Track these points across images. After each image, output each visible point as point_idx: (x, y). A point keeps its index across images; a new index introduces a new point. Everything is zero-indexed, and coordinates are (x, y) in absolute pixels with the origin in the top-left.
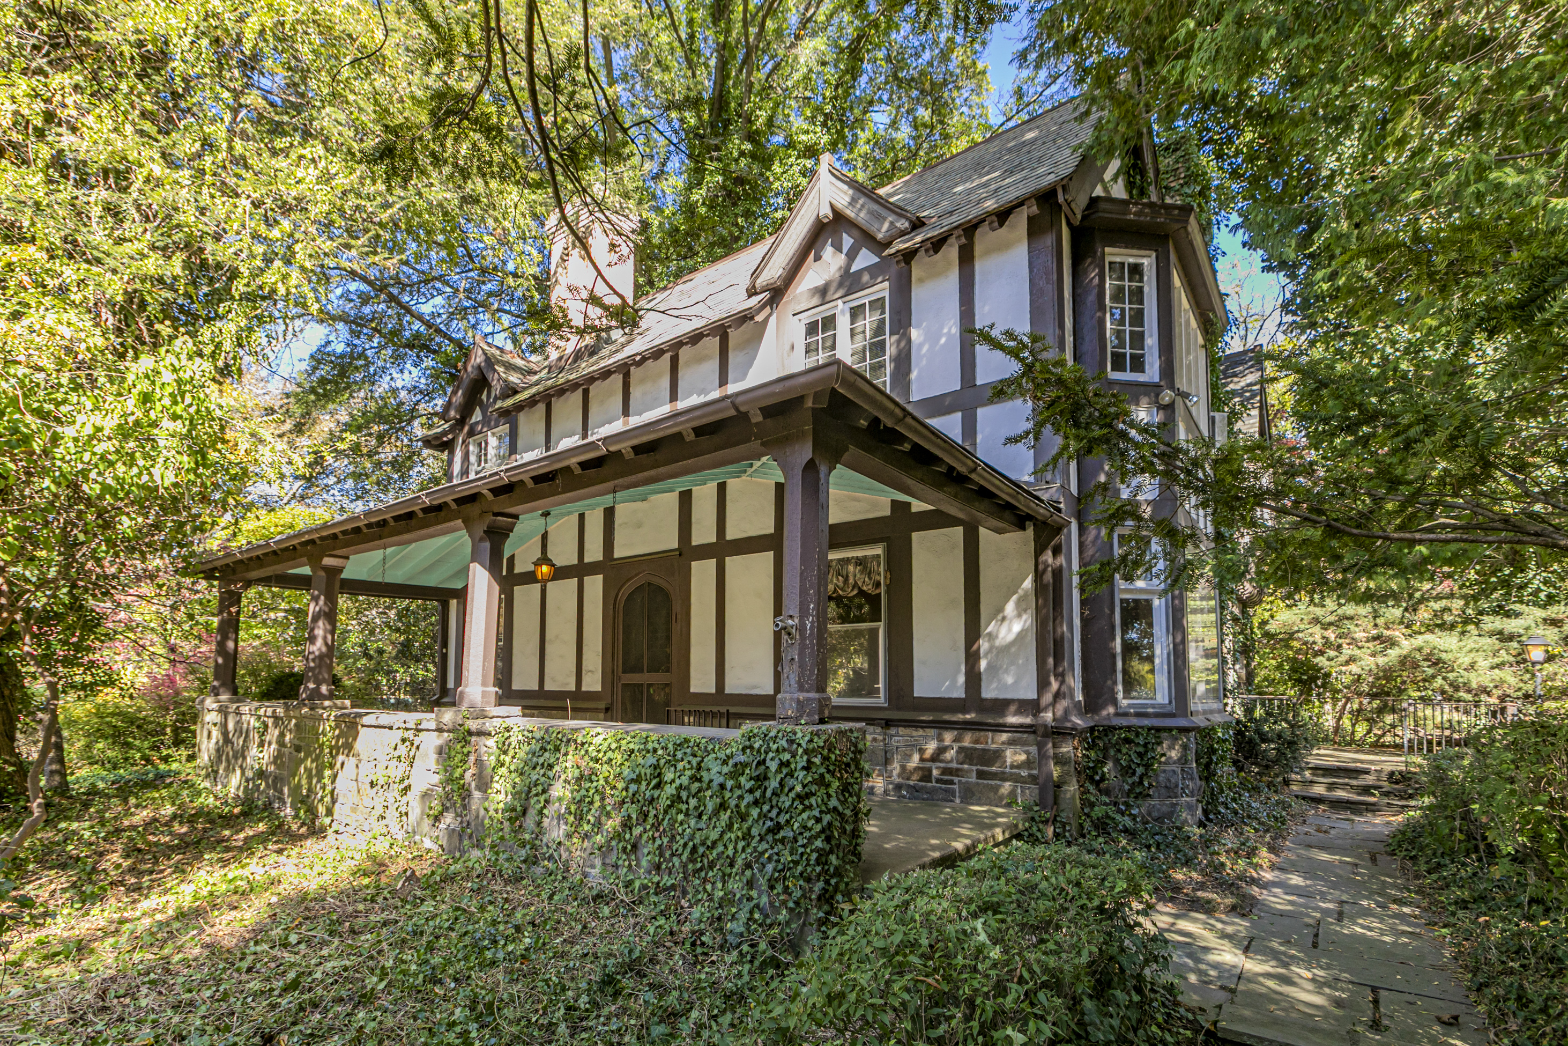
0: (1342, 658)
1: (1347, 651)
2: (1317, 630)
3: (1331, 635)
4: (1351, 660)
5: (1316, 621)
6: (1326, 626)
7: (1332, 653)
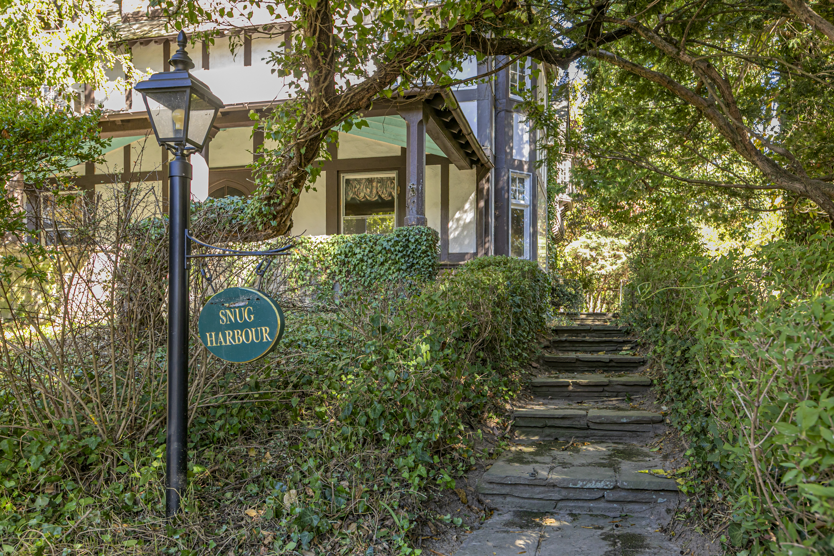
0: (599, 267)
1: (601, 262)
2: (587, 251)
3: (594, 253)
4: (602, 267)
5: (587, 246)
6: (591, 249)
7: (594, 264)
